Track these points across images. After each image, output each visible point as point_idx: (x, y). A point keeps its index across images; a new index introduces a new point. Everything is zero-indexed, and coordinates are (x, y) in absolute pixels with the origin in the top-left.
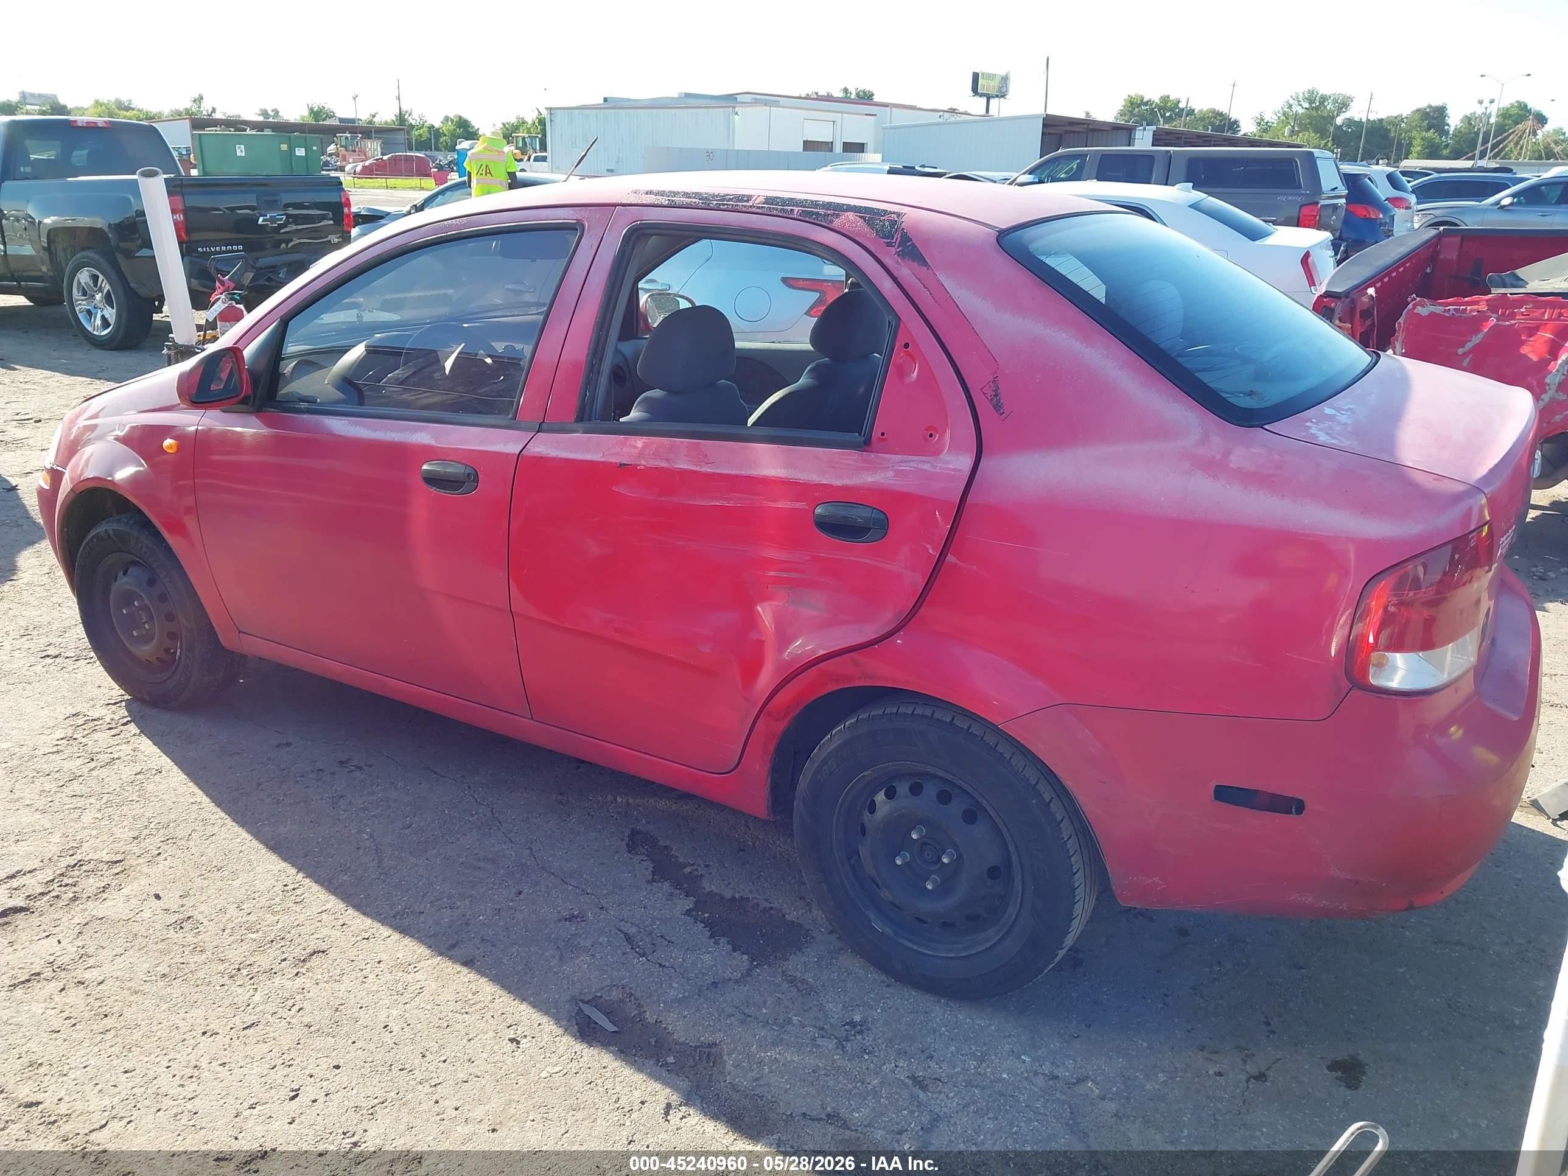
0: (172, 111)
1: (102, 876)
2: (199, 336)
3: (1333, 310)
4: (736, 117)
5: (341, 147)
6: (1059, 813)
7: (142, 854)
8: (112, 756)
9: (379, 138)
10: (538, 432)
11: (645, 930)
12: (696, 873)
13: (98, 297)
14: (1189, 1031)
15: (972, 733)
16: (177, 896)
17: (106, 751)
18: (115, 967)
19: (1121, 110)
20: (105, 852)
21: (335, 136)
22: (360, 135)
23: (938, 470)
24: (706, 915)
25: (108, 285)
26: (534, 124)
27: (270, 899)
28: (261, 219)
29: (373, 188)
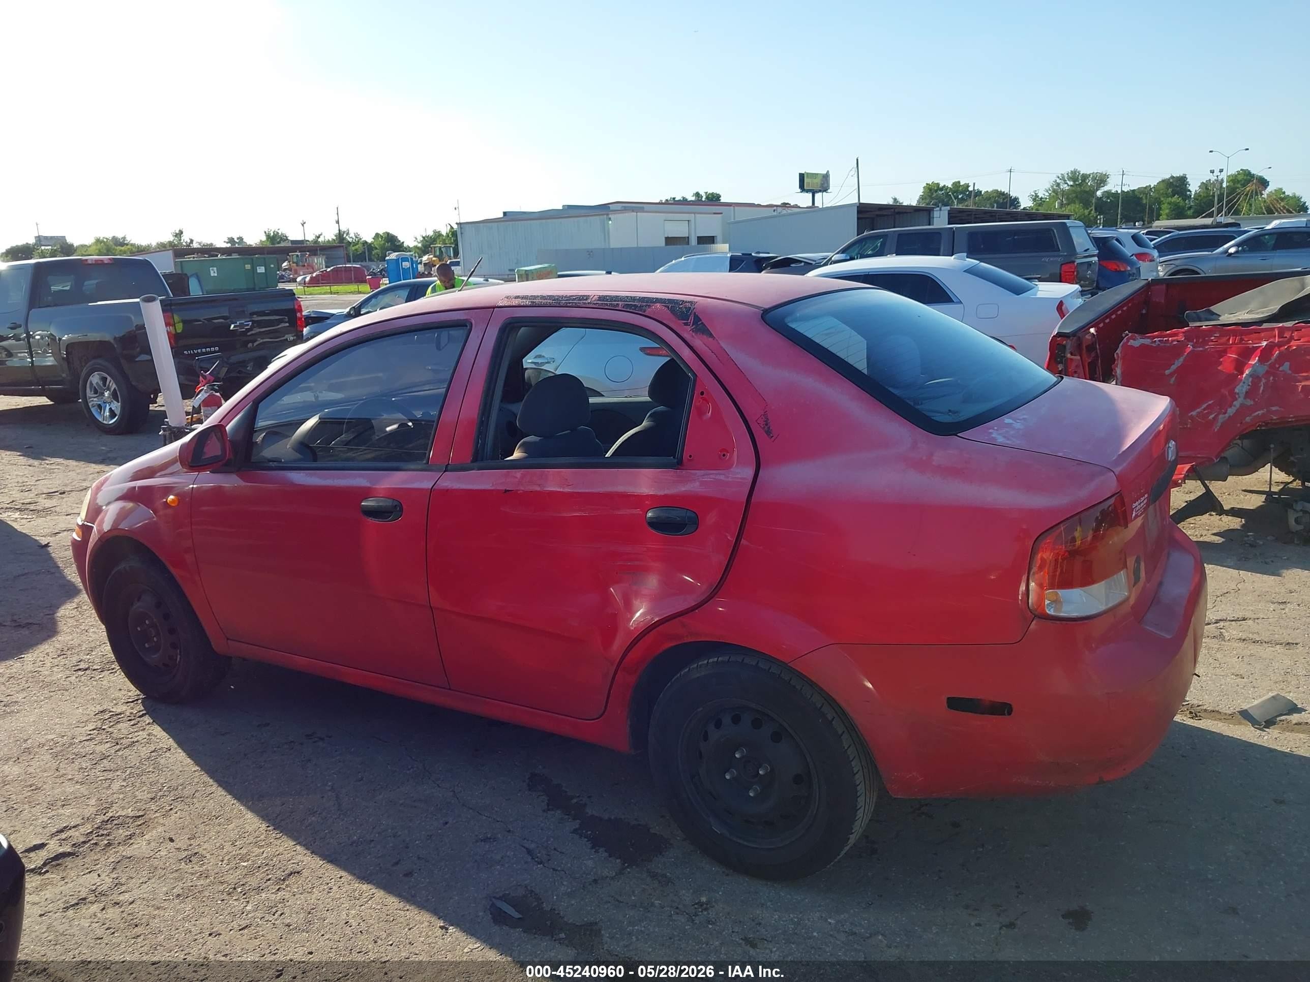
0: (158, 244)
1: (128, 827)
2: (188, 419)
3: (1065, 346)
4: (610, 222)
5: (293, 263)
6: (840, 728)
7: (159, 810)
8: (132, 740)
9: (323, 255)
10: (445, 471)
11: (542, 846)
12: (581, 802)
13: (107, 394)
14: (957, 896)
15: (772, 672)
16: (186, 838)
17: (128, 736)
18: (142, 891)
19: (922, 195)
20: (130, 810)
21: (288, 255)
22: (308, 253)
23: (730, 479)
24: (589, 832)
25: (114, 384)
26: (448, 236)
27: (257, 837)
28: (232, 326)
29: (320, 294)
